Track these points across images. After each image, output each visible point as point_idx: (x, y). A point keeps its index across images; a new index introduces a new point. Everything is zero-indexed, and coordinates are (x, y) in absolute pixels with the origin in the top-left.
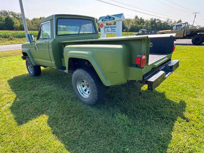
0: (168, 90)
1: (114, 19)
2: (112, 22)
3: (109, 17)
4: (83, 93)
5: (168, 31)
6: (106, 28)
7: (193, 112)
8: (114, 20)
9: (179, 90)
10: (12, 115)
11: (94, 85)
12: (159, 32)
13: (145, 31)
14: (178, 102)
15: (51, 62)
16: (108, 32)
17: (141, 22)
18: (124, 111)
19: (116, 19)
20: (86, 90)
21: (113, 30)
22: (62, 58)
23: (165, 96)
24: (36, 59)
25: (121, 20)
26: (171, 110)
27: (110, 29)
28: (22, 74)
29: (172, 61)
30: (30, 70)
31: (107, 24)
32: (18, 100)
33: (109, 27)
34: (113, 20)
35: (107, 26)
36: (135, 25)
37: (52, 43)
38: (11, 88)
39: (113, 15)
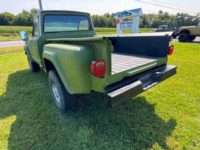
0: (161, 101)
1: (131, 14)
2: (129, 17)
3: (126, 13)
4: (58, 97)
5: (192, 28)
6: (122, 24)
7: (181, 139)
8: (131, 16)
9: (175, 103)
11: (61, 91)
13: (165, 27)
14: (166, 120)
16: (124, 29)
19: (133, 14)
21: (129, 26)
23: (153, 110)
24: (32, 56)
25: (138, 15)
26: (152, 130)
27: (126, 25)
29: (167, 66)
31: (124, 20)
32: (4, 96)
33: (126, 23)
34: (130, 15)
35: (123, 22)
36: (158, 20)
38: (7, 83)
39: (130, 11)
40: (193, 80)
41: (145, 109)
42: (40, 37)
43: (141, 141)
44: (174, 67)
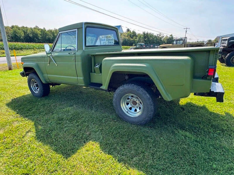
4: (128, 112)
6: (102, 40)
12: (160, 46)
15: (77, 78)
17: (134, 36)
20: (131, 109)
22: (91, 73)
24: (48, 75)
28: (21, 95)
32: (40, 127)
33: (106, 40)
36: (127, 38)
37: (82, 55)
38: (18, 114)
42: (84, 51)
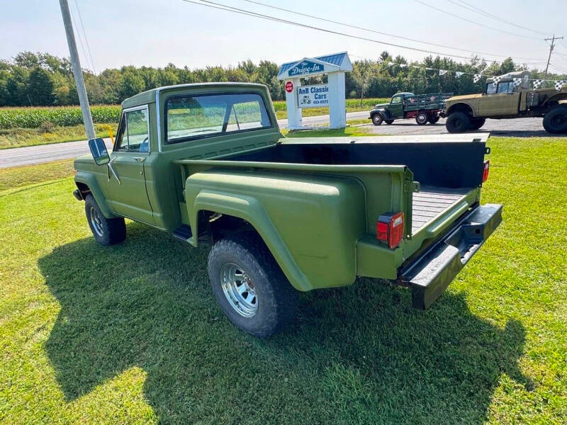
0: (474, 285)
1: (322, 68)
2: (318, 76)
3: (309, 64)
4: (240, 304)
5: (474, 99)
6: (301, 92)
7: (546, 358)
8: (322, 72)
9: (505, 286)
10: (49, 370)
11: (267, 287)
12: (450, 99)
13: (408, 98)
14: (502, 325)
15: (151, 213)
16: (306, 105)
18: (351, 357)
19: (329, 67)
20: (245, 295)
21: (320, 98)
22: (181, 203)
23: (465, 305)
24: (113, 202)
25: (340, 71)
26: (482, 350)
27: (311, 96)
28: (75, 239)
29: (482, 206)
30: (97, 228)
31: (303, 81)
32: (66, 320)
33: (309, 90)
34: (320, 70)
35: (303, 88)
36: (381, 77)
37: (155, 165)
38: (46, 284)
39: (319, 59)
40: (521, 229)
41: (447, 308)
42: (160, 155)
43: (470, 375)
44: (497, 207)
